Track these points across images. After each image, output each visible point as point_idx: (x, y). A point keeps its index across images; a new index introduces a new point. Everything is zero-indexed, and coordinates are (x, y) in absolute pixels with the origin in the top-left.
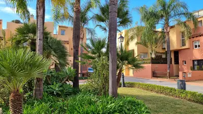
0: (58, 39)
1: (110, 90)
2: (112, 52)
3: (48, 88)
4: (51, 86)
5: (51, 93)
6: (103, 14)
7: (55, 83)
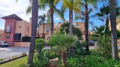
0: (77, 28)
1: (113, 55)
2: (114, 32)
3: (75, 50)
4: (77, 50)
5: (76, 53)
6: (102, 12)
7: (78, 48)
